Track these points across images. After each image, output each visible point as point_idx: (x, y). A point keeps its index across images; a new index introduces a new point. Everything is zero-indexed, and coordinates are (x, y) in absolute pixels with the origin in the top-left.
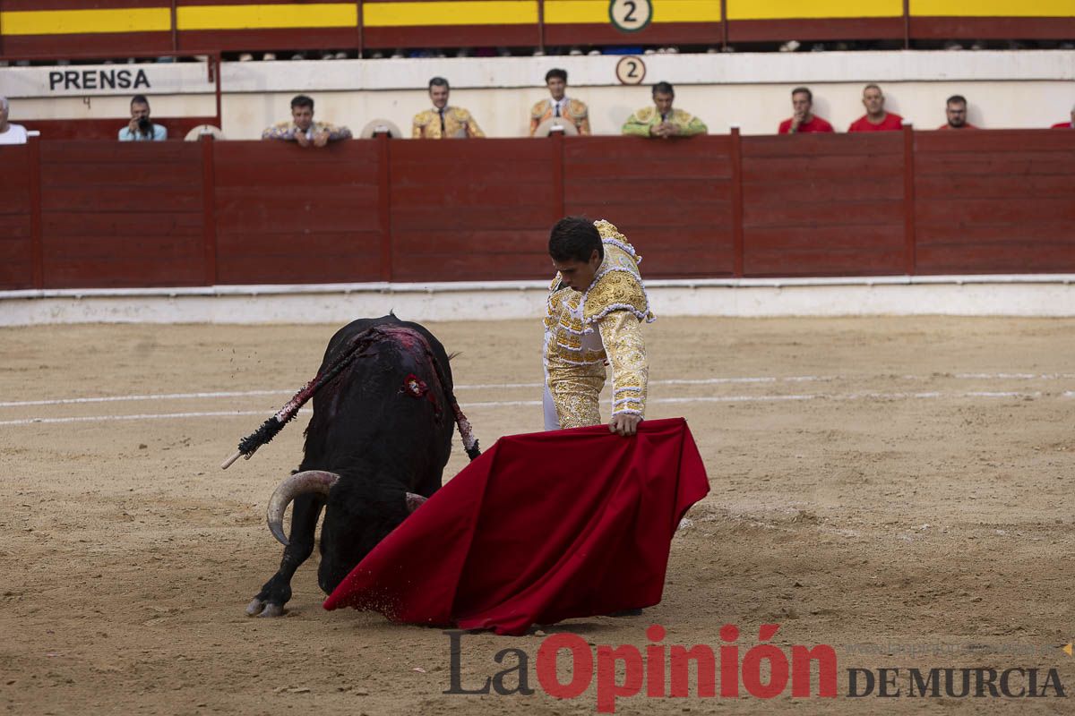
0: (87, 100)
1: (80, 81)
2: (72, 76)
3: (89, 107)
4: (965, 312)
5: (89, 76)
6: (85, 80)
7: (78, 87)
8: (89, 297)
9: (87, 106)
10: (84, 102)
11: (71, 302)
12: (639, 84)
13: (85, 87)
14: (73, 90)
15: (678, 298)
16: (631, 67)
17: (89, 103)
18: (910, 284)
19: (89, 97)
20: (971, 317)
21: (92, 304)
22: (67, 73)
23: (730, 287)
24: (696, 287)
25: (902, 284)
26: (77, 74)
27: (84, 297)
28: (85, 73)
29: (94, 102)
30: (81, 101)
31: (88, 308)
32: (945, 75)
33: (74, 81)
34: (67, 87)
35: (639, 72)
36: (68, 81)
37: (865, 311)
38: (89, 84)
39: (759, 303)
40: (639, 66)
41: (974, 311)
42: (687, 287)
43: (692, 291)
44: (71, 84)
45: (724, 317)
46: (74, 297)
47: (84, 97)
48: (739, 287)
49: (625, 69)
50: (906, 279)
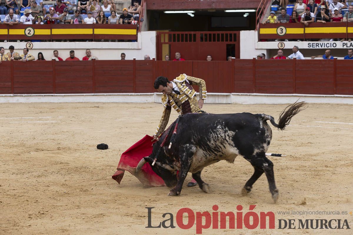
4: (107, 102)
12: (31, 49)
15: (40, 98)
16: (30, 45)
18: (94, 95)
20: (108, 103)
23: (52, 96)
24: (44, 96)
25: (92, 95)
32: (102, 47)
35: (31, 46)
37: (83, 101)
39: (59, 99)
40: (31, 45)
41: (109, 101)
42: (42, 96)
43: (44, 97)
45: (51, 103)
48: (54, 96)
49: (28, 45)
50: (93, 94)
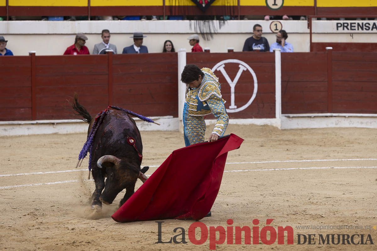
0: (352, 35)
1: (349, 27)
2: (346, 25)
3: (353, 38)
5: (353, 25)
6: (351, 26)
7: (348, 29)
8: (351, 117)
9: (352, 37)
10: (351, 36)
11: (343, 119)
13: (351, 29)
14: (346, 30)
17: (352, 36)
19: (352, 33)
21: (352, 119)
22: (344, 23)
26: (348, 24)
27: (349, 117)
28: (351, 24)
29: (354, 36)
30: (349, 35)
31: (351, 121)
33: (347, 27)
34: (344, 29)
36: (344, 26)
38: (353, 28)
44: (345, 28)
46: (345, 117)
47: (350, 33)
